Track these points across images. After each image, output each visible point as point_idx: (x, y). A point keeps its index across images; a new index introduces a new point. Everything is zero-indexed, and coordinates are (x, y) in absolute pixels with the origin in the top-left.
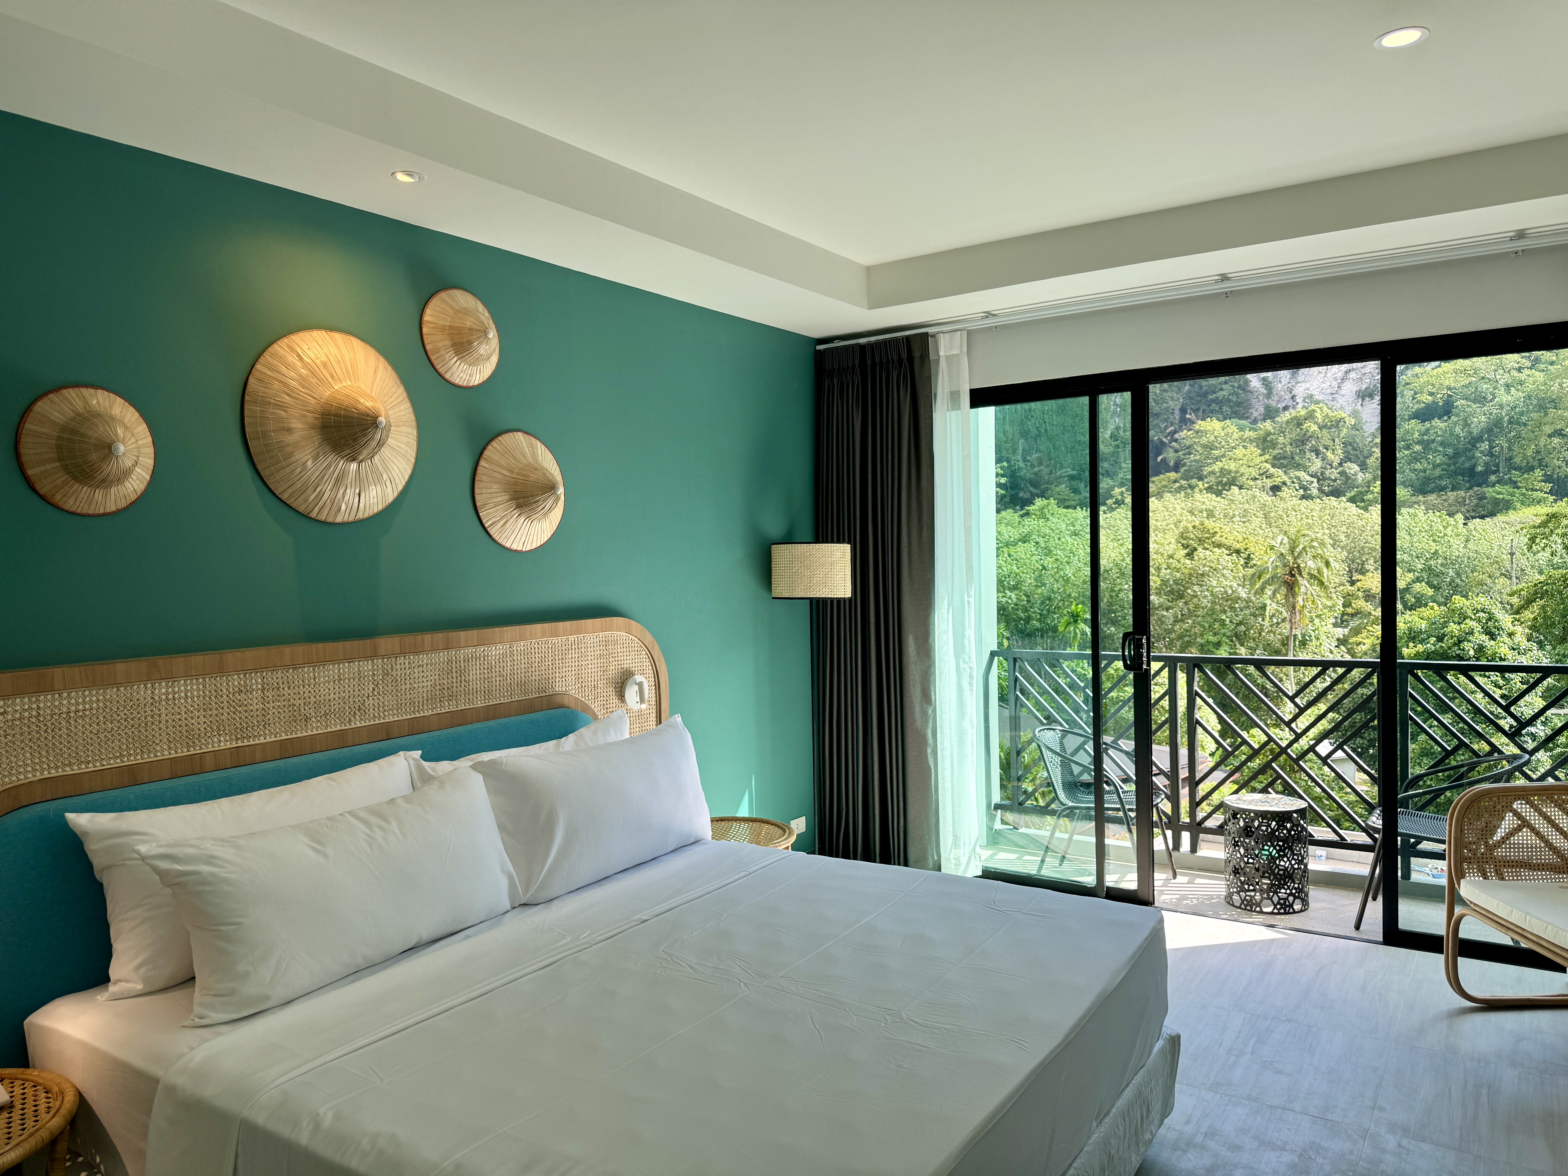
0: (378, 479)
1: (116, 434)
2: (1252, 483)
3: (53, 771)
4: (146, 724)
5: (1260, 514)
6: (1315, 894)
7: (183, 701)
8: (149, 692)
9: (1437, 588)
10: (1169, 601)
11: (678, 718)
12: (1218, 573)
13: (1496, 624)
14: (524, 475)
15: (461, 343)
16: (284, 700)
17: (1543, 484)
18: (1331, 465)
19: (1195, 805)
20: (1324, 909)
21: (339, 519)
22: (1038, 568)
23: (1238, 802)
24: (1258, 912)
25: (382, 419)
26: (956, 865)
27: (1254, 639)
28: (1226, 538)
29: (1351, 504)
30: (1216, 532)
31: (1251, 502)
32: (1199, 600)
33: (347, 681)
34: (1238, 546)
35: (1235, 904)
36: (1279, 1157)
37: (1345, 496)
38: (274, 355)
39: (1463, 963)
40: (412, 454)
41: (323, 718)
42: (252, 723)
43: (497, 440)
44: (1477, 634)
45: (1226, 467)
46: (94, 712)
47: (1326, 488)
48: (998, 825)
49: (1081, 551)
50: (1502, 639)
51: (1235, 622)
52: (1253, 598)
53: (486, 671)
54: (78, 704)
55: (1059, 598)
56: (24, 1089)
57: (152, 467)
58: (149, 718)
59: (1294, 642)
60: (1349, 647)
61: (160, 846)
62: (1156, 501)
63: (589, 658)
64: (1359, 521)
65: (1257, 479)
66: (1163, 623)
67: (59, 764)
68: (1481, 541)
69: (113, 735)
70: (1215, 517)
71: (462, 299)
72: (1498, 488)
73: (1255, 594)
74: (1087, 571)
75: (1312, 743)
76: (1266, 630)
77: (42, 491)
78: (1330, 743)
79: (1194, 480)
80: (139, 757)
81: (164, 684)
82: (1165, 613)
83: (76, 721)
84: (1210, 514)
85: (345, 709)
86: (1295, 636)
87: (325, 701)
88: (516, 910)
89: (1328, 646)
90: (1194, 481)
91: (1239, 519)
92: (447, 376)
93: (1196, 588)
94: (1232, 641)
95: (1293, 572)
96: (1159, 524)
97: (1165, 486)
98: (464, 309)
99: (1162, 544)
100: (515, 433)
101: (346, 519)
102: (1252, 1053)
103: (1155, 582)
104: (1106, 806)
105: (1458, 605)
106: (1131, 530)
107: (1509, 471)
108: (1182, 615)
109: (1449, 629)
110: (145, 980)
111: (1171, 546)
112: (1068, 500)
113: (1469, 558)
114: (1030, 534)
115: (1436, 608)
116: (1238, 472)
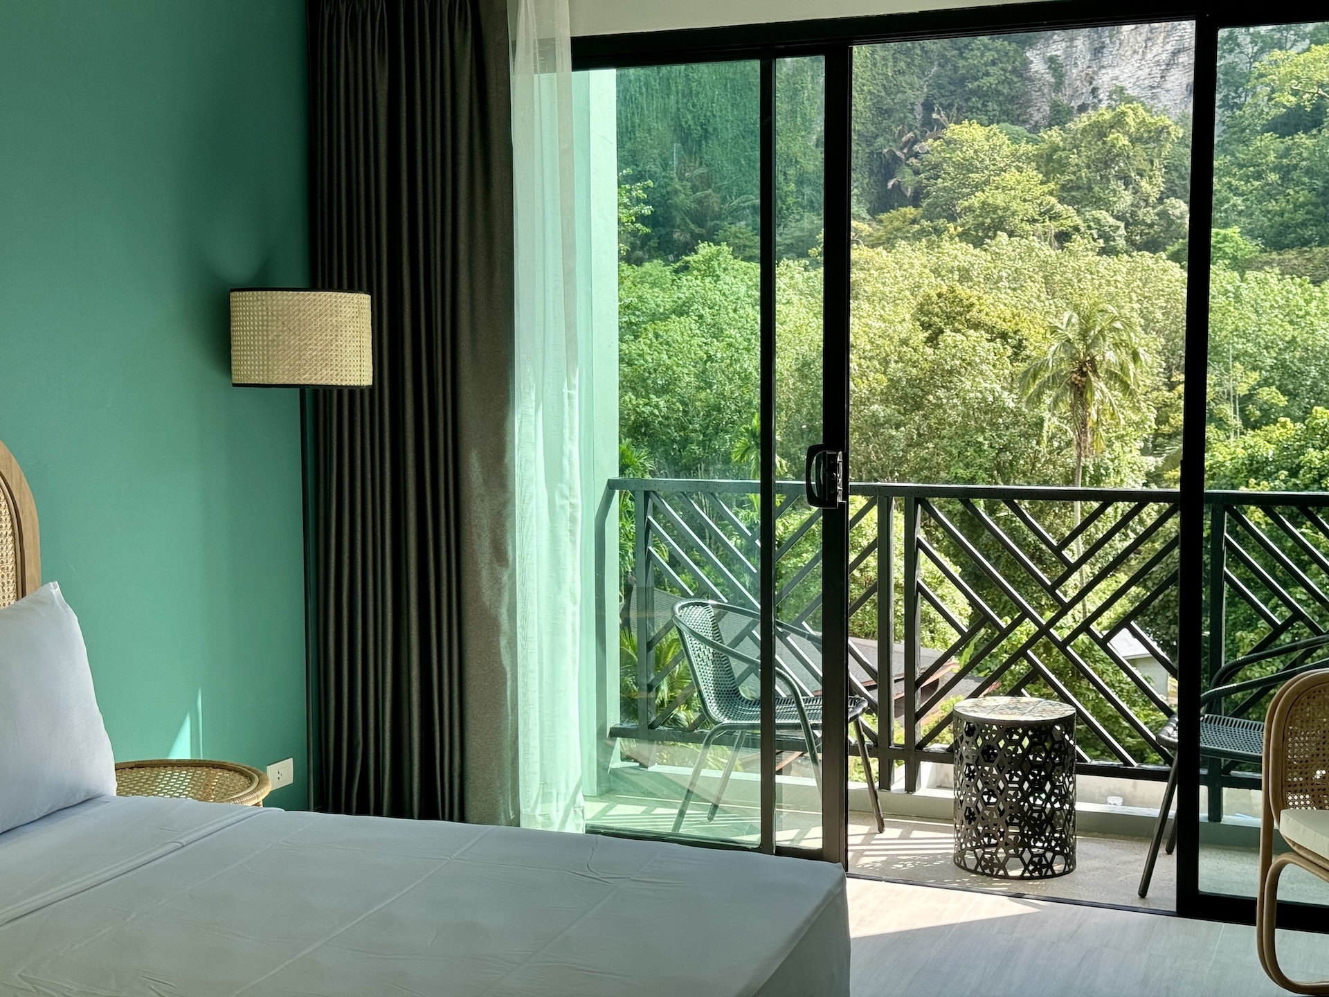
2: (1028, 227)
5: (1039, 277)
6: (1084, 848)
9: (1292, 395)
11: (55, 590)
12: (973, 369)
18: (1146, 201)
19: (912, 718)
20: (1097, 868)
22: (701, 358)
23: (976, 710)
24: (1000, 877)
26: (544, 819)
27: (1024, 472)
28: (987, 314)
29: (1174, 264)
30: (972, 305)
31: (1026, 258)
32: (945, 411)
34: (1005, 327)
35: (968, 867)
37: (1165, 250)
45: (990, 201)
47: (1138, 238)
48: (616, 762)
51: (996, 446)
52: (1026, 410)
55: (733, 407)
59: (1083, 478)
60: (1164, 485)
62: (884, 252)
65: (1036, 221)
66: (890, 447)
70: (971, 280)
73: (1028, 402)
76: (1043, 460)
79: (942, 220)
84: (965, 276)
86: (1084, 468)
89: (1133, 484)
90: (941, 222)
91: (1007, 284)
93: (941, 393)
95: (1085, 369)
96: (887, 289)
97: (898, 229)
99: (891, 322)
104: (778, 722)
105: (1320, 421)
108: (919, 435)
109: (1307, 457)
111: (905, 325)
114: (688, 303)
115: (1290, 425)
116: (1008, 209)
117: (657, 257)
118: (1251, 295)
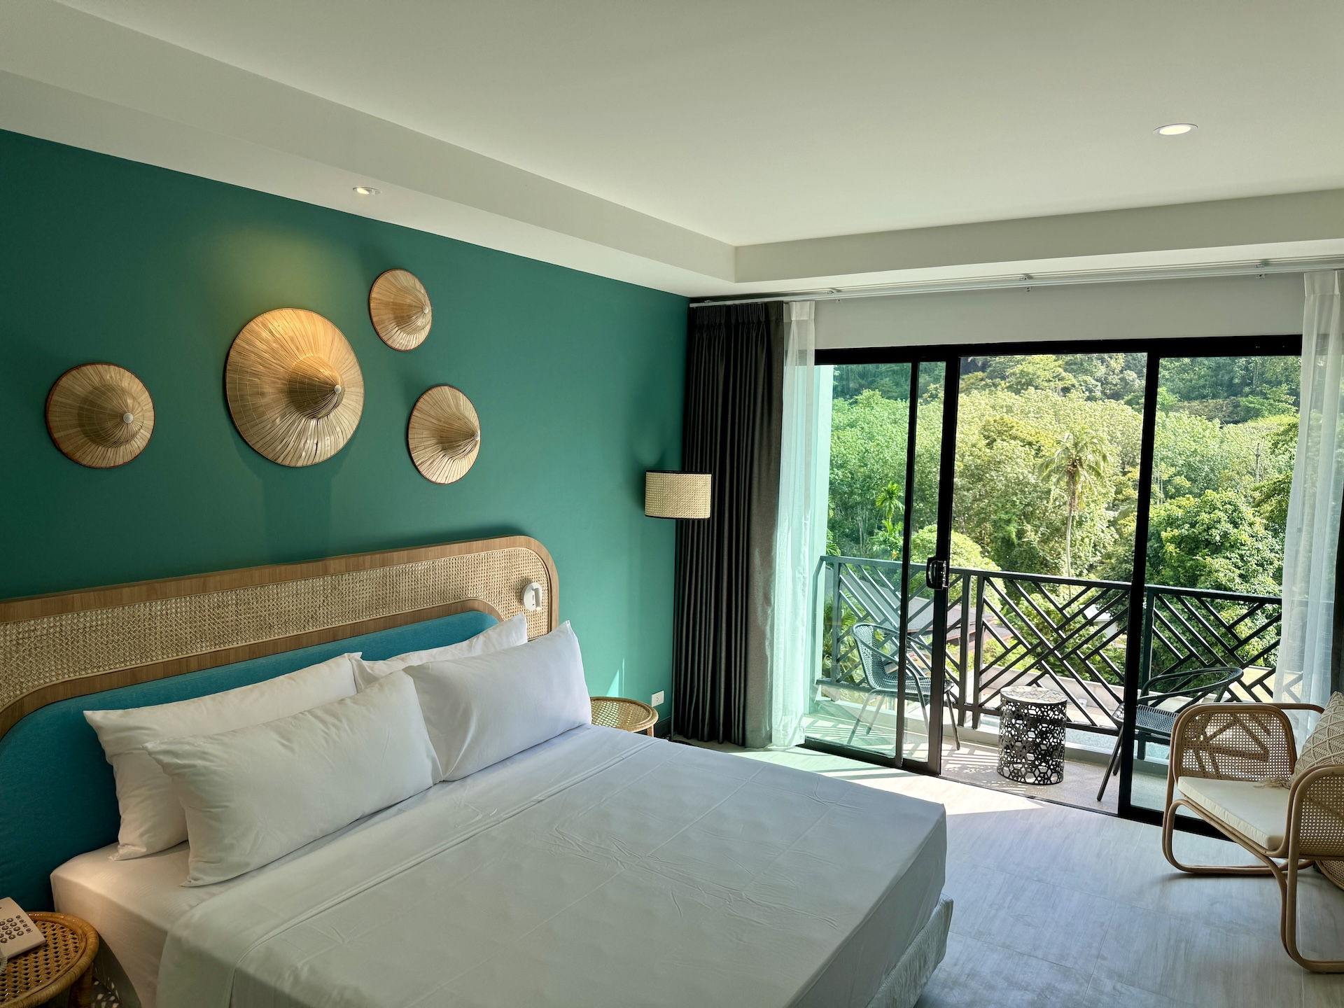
0: (332, 431)
1: (127, 406)
2: (1046, 384)
3: (72, 675)
4: (145, 635)
5: (1051, 412)
6: (1069, 768)
7: (174, 616)
8: (148, 609)
9: (1194, 481)
10: (969, 483)
11: (568, 624)
12: (1012, 461)
13: (1240, 515)
14: (450, 424)
15: (402, 317)
16: (253, 613)
17: (1288, 396)
18: (1113, 372)
19: (978, 690)
20: (1075, 781)
21: (300, 464)
22: (862, 451)
23: (1013, 694)
24: (1023, 782)
25: (338, 387)
26: (784, 735)
27: (1039, 519)
28: (1021, 432)
29: (1128, 407)
30: (1013, 427)
31: (1045, 401)
32: (995, 483)
33: (303, 595)
34: (1031, 439)
35: (1005, 775)
36: (1022, 996)
37: (1123, 399)
38: (252, 332)
39: (1177, 834)
40: (359, 408)
41: (284, 625)
42: (228, 631)
43: (427, 394)
44: (1223, 523)
45: (1025, 370)
46: (105, 627)
47: (1108, 391)
48: (819, 697)
49: (899, 437)
50: (1243, 528)
51: (1024, 503)
52: (1041, 484)
53: (413, 584)
54: (92, 621)
55: (878, 477)
56: (54, 930)
57: (152, 427)
58: (147, 630)
59: (1072, 522)
60: (1118, 527)
61: (163, 743)
62: (965, 396)
63: (496, 570)
64: (1134, 421)
65: (1051, 381)
66: (963, 501)
67: (77, 669)
68: (1233, 443)
69: (119, 645)
70: (1013, 412)
71: (404, 278)
72: (1250, 398)
73: (1042, 480)
74: (904, 456)
75: (1082, 607)
76: (1050, 511)
77: (66, 451)
78: (1097, 608)
79: (998, 379)
80: (139, 662)
81: (159, 603)
82: (966, 493)
83: (90, 635)
84: (1010, 410)
85: (300, 617)
86: (1073, 517)
87: (285, 612)
88: (437, 786)
89: (1101, 526)
90: (997, 380)
91: (1033, 415)
92: (389, 343)
93: (993, 473)
94: (1020, 519)
95: (1075, 464)
96: (965, 416)
97: (973, 384)
98: (405, 287)
99: (967, 435)
100: (442, 387)
101: (305, 464)
102: (1008, 908)
103: (959, 467)
104: (907, 691)
105: (1210, 498)
106: (942, 421)
107: (1261, 385)
108: (980, 495)
109: (1201, 518)
110: (148, 845)
111: (975, 436)
112: (891, 392)
113: (1222, 457)
114: (857, 420)
115: (1192, 499)
116: (1035, 374)
117: (841, 397)
118: (1172, 425)
